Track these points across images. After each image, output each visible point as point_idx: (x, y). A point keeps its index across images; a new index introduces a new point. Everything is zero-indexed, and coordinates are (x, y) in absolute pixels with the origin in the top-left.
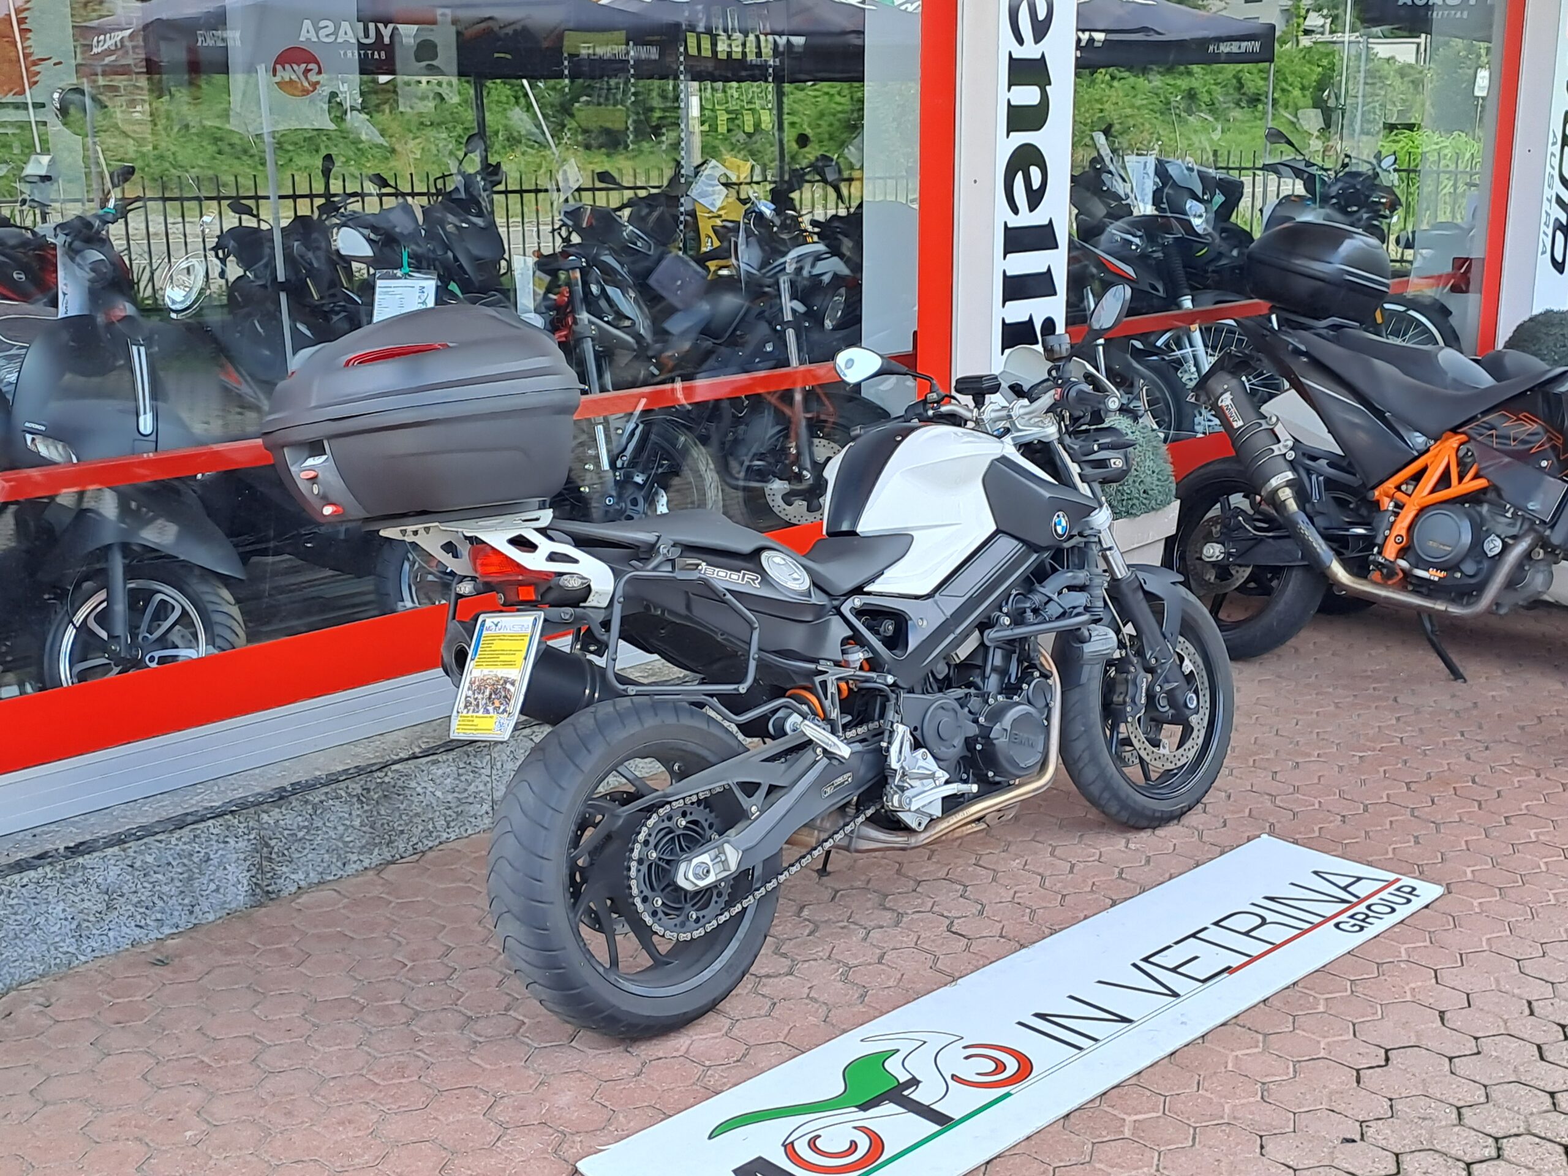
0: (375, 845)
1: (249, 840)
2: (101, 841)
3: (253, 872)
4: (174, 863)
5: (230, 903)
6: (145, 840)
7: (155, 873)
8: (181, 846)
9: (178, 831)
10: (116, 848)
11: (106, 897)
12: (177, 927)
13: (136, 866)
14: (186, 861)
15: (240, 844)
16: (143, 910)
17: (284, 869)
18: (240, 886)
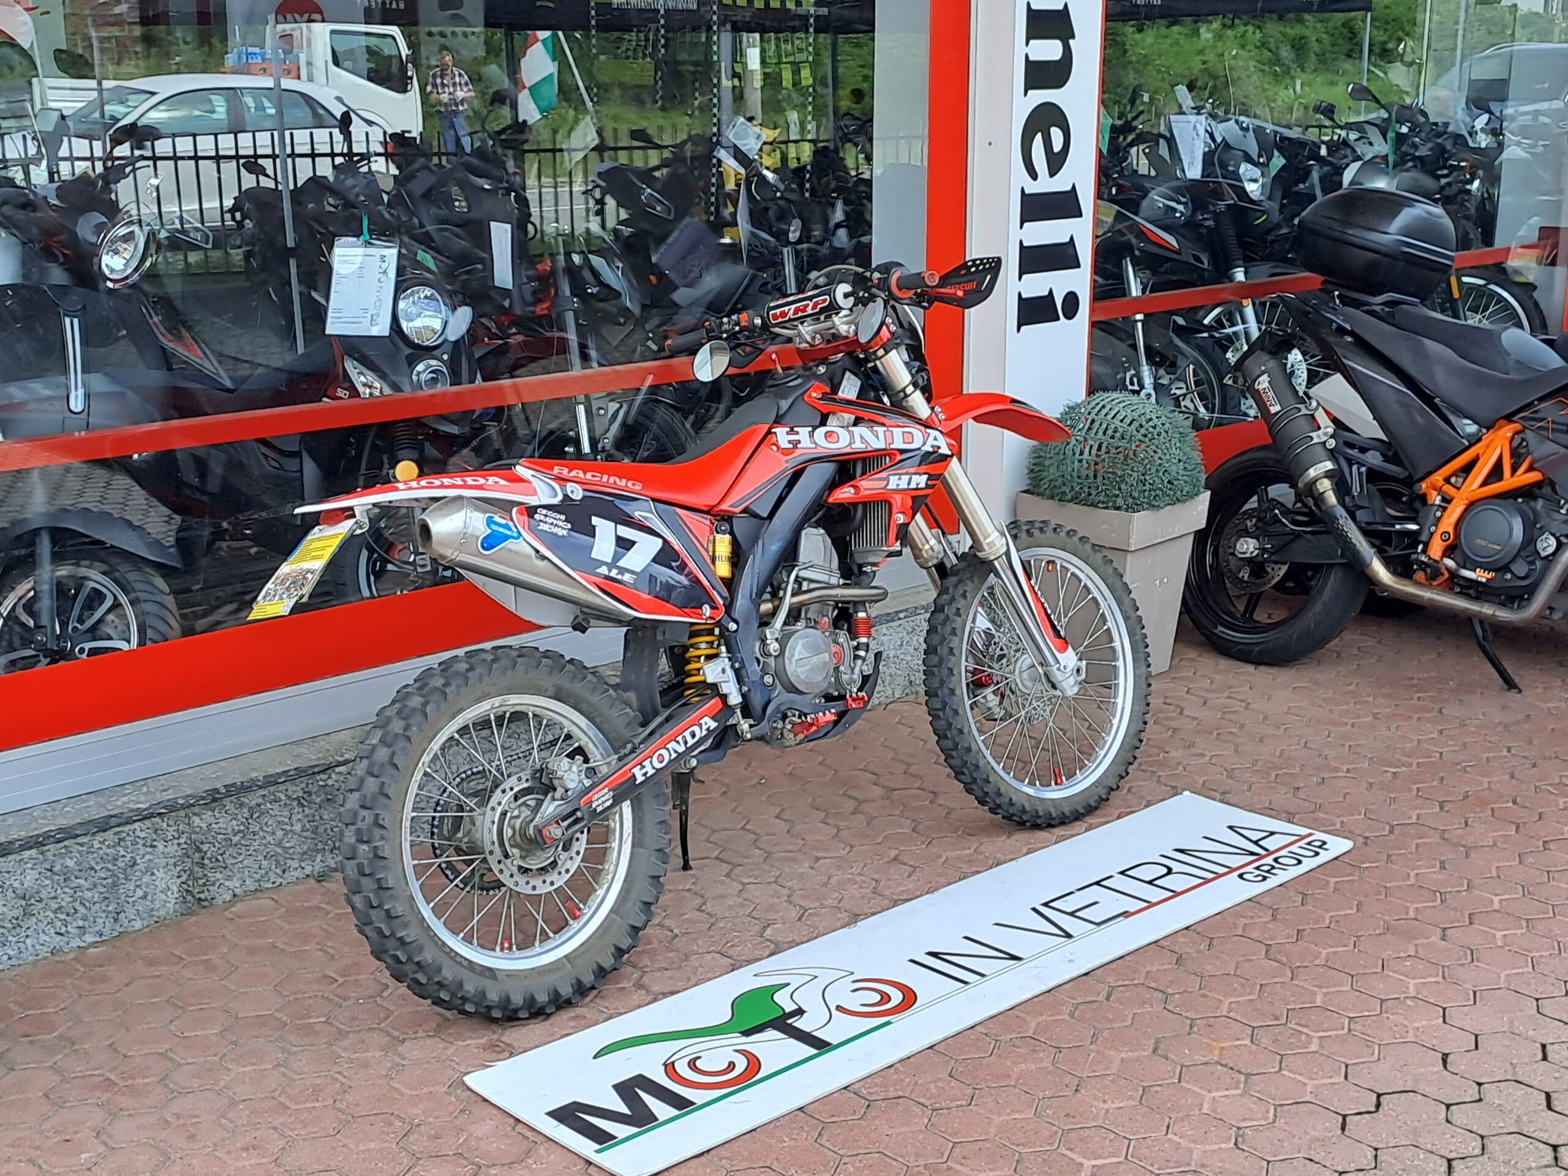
0: (318, 851)
1: (179, 845)
2: (17, 844)
3: (184, 879)
4: (98, 868)
5: (158, 910)
6: (66, 843)
7: (76, 878)
8: (105, 850)
9: (102, 834)
10: (34, 852)
11: (24, 903)
12: (101, 935)
13: (55, 869)
14: (110, 866)
15: (169, 849)
16: (63, 916)
17: (218, 875)
18: (169, 893)
